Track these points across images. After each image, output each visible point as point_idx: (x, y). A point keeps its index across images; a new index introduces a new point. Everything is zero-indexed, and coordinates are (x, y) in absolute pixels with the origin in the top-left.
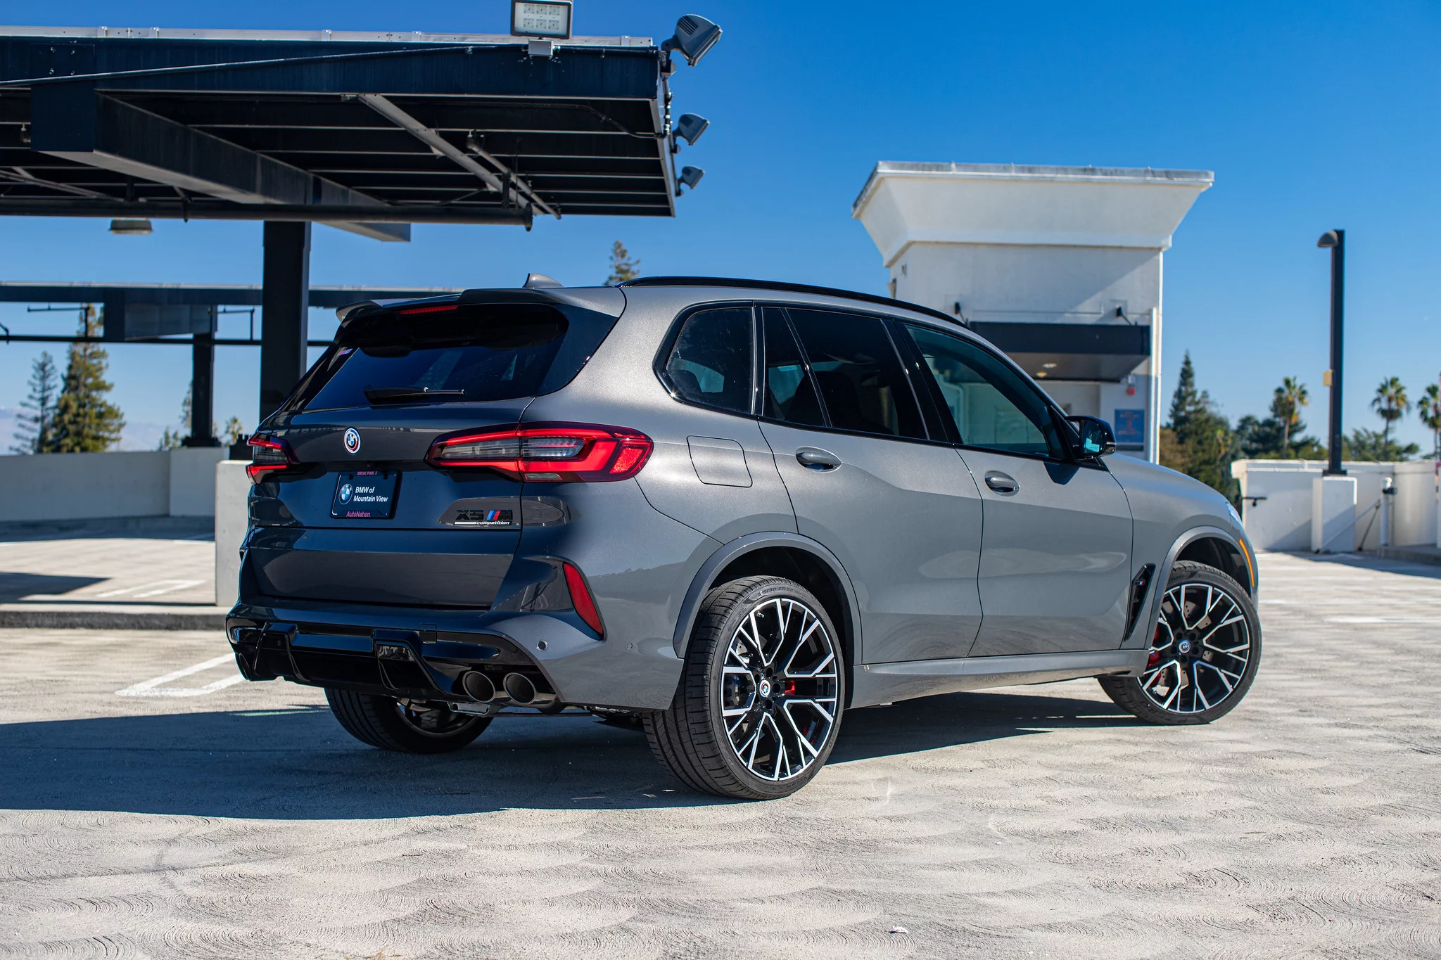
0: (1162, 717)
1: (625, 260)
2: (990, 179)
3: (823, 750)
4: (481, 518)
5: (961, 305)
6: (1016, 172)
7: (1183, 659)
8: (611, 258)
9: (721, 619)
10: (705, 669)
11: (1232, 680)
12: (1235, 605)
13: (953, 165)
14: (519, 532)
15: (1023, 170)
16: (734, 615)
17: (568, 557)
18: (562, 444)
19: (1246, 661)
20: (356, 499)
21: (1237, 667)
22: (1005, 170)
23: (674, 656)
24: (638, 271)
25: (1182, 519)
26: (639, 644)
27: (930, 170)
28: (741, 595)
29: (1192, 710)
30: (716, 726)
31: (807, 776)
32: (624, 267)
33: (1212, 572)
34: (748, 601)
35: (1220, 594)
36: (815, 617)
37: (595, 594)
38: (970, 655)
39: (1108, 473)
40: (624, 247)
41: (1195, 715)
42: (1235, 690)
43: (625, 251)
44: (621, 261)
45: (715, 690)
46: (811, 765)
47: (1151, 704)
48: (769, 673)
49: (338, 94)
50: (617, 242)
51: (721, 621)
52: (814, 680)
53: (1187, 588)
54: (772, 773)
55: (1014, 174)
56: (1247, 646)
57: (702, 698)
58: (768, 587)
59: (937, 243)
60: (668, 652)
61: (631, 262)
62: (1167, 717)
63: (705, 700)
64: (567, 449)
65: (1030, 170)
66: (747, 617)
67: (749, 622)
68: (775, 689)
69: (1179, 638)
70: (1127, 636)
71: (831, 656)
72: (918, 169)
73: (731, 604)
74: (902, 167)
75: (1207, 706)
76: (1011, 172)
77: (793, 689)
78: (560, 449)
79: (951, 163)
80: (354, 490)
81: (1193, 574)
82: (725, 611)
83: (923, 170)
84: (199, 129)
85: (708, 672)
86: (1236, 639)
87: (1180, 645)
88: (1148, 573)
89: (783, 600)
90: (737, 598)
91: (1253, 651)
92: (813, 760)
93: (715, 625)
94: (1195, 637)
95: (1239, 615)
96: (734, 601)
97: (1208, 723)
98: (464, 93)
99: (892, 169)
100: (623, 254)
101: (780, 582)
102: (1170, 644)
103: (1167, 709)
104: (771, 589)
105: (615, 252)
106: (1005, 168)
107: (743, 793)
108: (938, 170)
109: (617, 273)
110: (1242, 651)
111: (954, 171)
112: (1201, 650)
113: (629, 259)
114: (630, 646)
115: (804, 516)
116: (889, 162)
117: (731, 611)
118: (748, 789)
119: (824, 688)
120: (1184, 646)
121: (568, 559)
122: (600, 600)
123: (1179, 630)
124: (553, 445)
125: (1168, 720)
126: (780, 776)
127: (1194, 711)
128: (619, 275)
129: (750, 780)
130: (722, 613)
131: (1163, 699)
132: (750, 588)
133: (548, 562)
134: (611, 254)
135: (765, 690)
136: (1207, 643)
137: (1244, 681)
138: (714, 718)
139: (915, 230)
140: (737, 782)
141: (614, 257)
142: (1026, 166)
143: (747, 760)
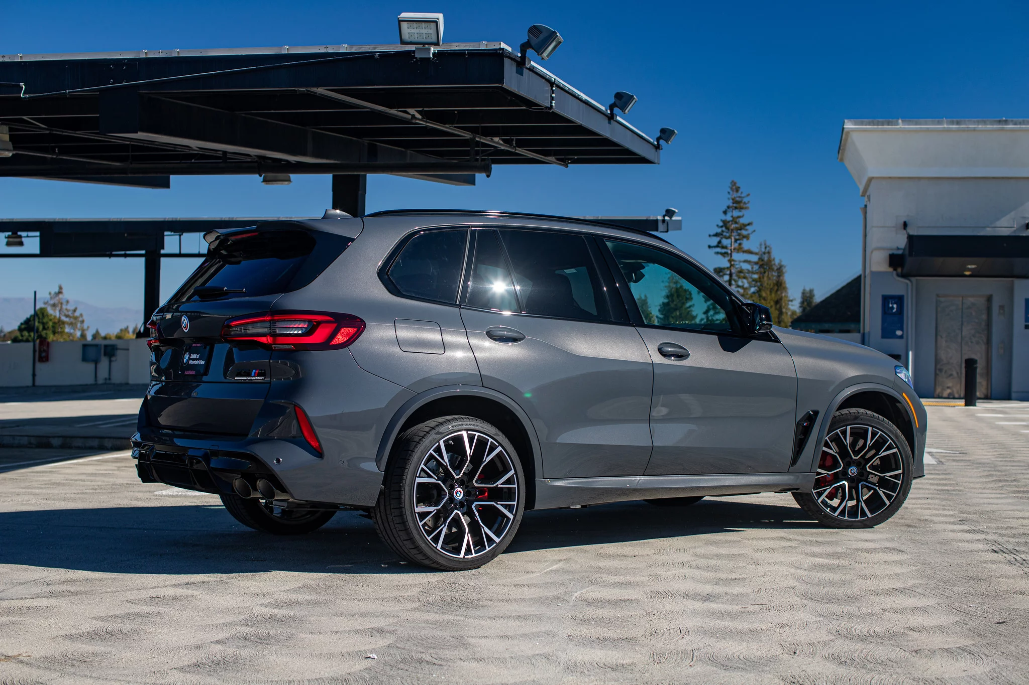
0: (833, 522)
1: (739, 194)
2: (928, 130)
3: (504, 537)
4: (249, 375)
5: (907, 223)
6: (947, 124)
7: (851, 480)
8: (729, 193)
9: (416, 445)
10: (402, 479)
11: (889, 497)
12: (890, 441)
13: (900, 121)
14: (269, 385)
15: (952, 123)
16: (426, 442)
17: (298, 402)
18: (299, 325)
19: (900, 482)
20: (191, 362)
21: (892, 487)
22: (939, 123)
23: (376, 469)
24: (749, 202)
25: (847, 377)
26: (348, 461)
27: (883, 125)
28: (433, 428)
29: (858, 518)
30: (409, 518)
31: (490, 555)
32: (738, 199)
33: (871, 417)
34: (438, 433)
35: (879, 432)
36: (498, 445)
37: (315, 427)
38: (645, 474)
39: (779, 344)
40: (738, 185)
41: (859, 521)
42: (891, 504)
43: (739, 188)
44: (735, 195)
45: (410, 494)
46: (493, 548)
47: (824, 512)
48: (462, 483)
49: (294, 89)
50: (733, 181)
51: (416, 447)
52: (497, 488)
53: (851, 428)
54: (459, 553)
55: (946, 126)
56: (900, 471)
57: (399, 499)
58: (456, 424)
59: (890, 178)
60: (371, 466)
61: (743, 195)
62: (837, 522)
63: (401, 501)
64: (301, 328)
65: (958, 123)
66: (438, 444)
67: (439, 447)
68: (467, 494)
69: (848, 465)
70: (794, 462)
71: (512, 472)
72: (874, 125)
73: (425, 435)
74: (862, 124)
75: (870, 515)
76: (943, 125)
77: (486, 494)
78: (296, 329)
79: (899, 119)
80: (190, 356)
81: (856, 418)
82: (420, 440)
83: (878, 125)
84: (245, 114)
85: (404, 481)
86: (894, 466)
87: (849, 470)
88: (811, 418)
89: (469, 432)
90: (430, 430)
91: (905, 475)
92: (495, 544)
93: (411, 449)
94: (861, 465)
95: (894, 448)
96: (428, 433)
97: (871, 527)
98: (374, 85)
99: (855, 125)
100: (737, 190)
101: (468, 420)
102: (840, 469)
103: (837, 516)
104: (459, 425)
105: (731, 189)
106: (938, 121)
107: (434, 565)
108: (888, 125)
109: (733, 203)
110: (896, 475)
111: (901, 125)
112: (866, 474)
113: (742, 193)
114: (342, 462)
115: (488, 374)
116: (852, 120)
117: (424, 440)
118: (438, 563)
119: (507, 494)
120: (853, 471)
121: (296, 403)
122: (319, 431)
123: (848, 459)
124: (293, 326)
125: (838, 524)
126: (466, 554)
127: (859, 519)
128: (735, 205)
129: (438, 557)
130: (418, 440)
131: (834, 509)
132: (441, 424)
133: (284, 405)
134: (729, 190)
135: (458, 495)
136: (869, 469)
137: (899, 497)
138: (408, 513)
139: (873, 170)
140: (428, 558)
141: (731, 192)
142: (955, 120)
143: (437, 543)
